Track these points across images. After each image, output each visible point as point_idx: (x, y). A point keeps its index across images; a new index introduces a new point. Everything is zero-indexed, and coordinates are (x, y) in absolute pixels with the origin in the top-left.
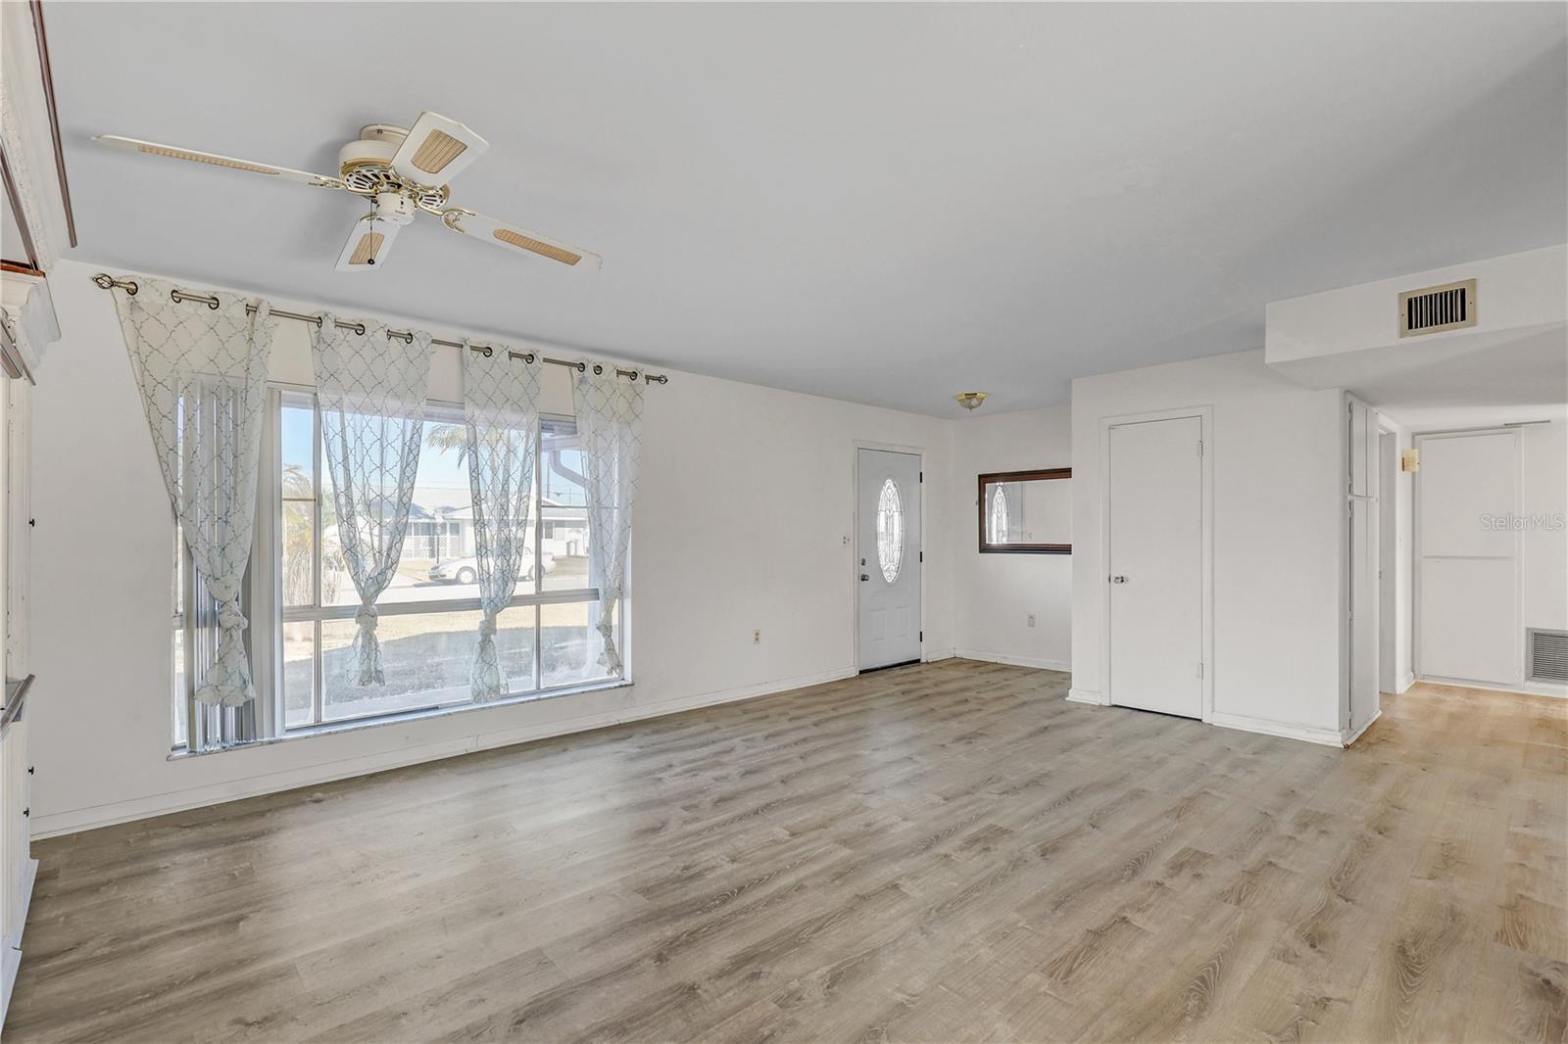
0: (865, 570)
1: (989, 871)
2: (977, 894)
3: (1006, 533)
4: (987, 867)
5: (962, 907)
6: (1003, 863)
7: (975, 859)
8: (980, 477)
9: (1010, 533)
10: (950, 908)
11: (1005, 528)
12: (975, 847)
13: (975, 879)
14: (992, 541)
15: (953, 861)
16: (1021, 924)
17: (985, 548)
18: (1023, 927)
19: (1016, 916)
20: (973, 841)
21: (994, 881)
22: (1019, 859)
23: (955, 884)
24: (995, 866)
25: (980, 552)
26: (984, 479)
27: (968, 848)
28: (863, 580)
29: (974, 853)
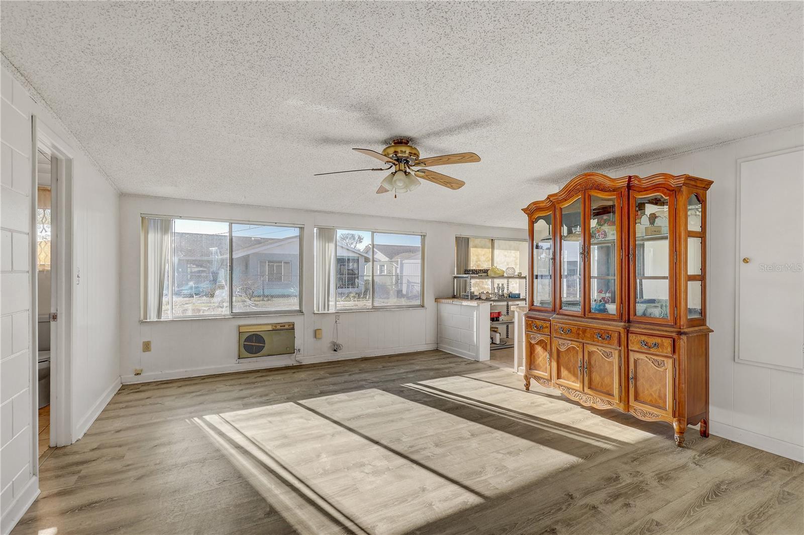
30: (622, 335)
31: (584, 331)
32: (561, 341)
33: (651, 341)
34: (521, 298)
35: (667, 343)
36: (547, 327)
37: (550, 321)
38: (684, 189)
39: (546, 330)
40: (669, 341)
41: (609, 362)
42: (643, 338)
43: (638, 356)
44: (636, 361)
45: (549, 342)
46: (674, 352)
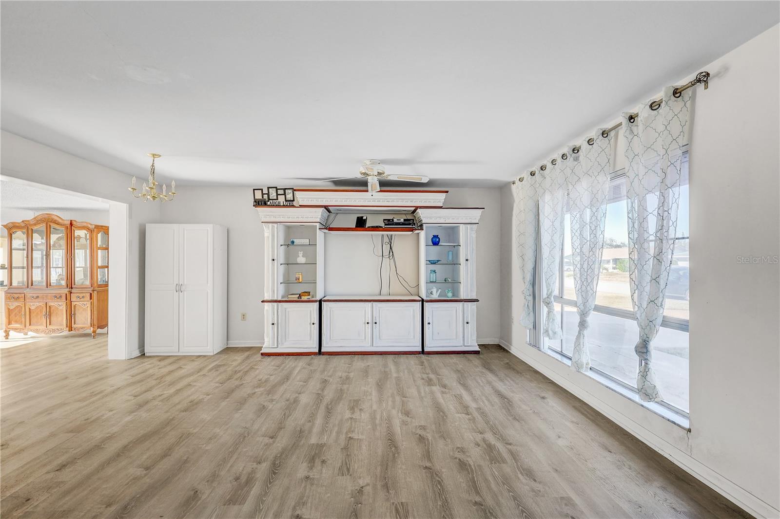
1: (229, 465)
2: (230, 450)
4: (232, 466)
5: (235, 442)
6: (223, 473)
7: (241, 469)
10: (240, 439)
12: (246, 477)
13: (235, 457)
15: (254, 462)
16: (204, 445)
18: (203, 445)
19: (207, 448)
20: (250, 481)
21: (225, 461)
22: (212, 482)
23: (244, 450)
24: (227, 469)
27: (249, 474)
29: (244, 472)
30: (68, 295)
31: (47, 296)
32: (31, 304)
33: (81, 295)
34: (5, 284)
35: (88, 295)
36: (22, 297)
37: (24, 293)
38: (95, 229)
39: (22, 299)
40: (89, 294)
41: (61, 309)
42: (78, 294)
43: (76, 303)
44: (75, 306)
45: (24, 306)
46: (91, 299)
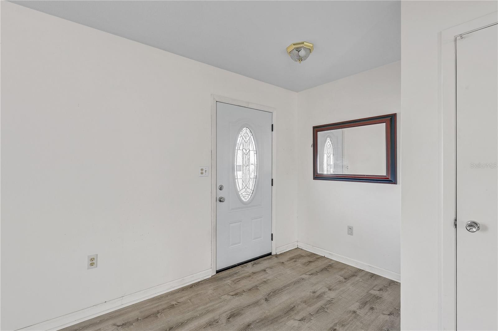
0: (221, 194)
3: (332, 166)
8: (314, 128)
9: (335, 166)
11: (332, 163)
14: (323, 171)
17: (317, 177)
25: (314, 179)
26: (317, 129)
28: (220, 201)
